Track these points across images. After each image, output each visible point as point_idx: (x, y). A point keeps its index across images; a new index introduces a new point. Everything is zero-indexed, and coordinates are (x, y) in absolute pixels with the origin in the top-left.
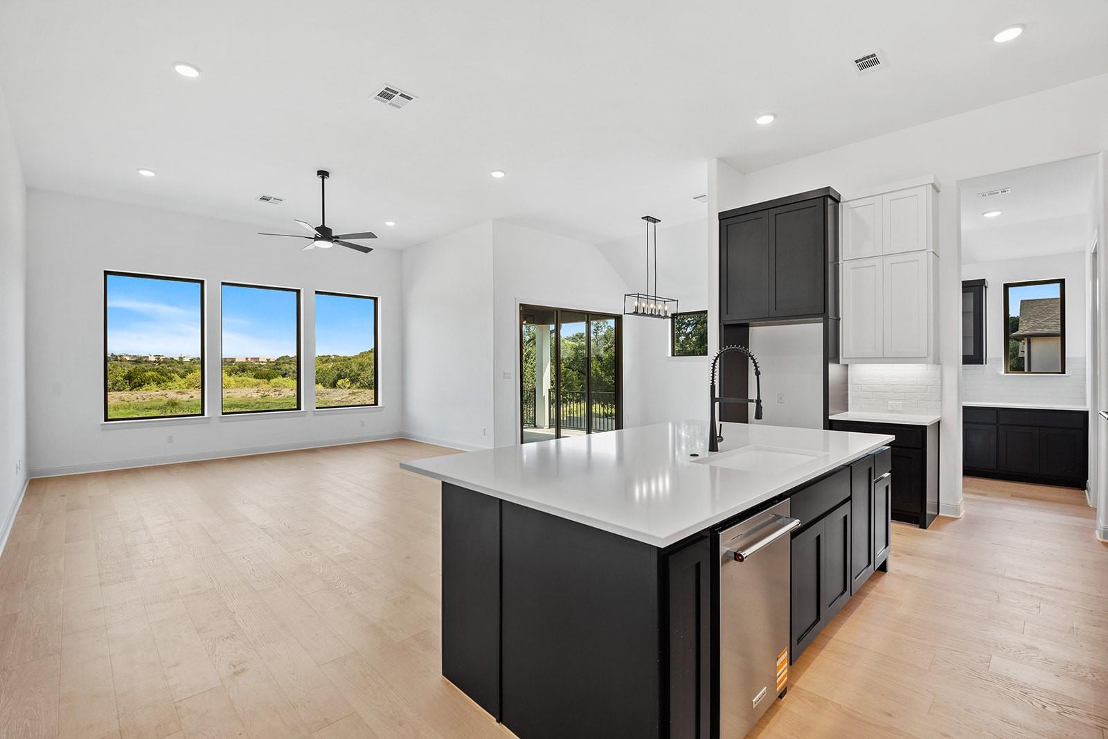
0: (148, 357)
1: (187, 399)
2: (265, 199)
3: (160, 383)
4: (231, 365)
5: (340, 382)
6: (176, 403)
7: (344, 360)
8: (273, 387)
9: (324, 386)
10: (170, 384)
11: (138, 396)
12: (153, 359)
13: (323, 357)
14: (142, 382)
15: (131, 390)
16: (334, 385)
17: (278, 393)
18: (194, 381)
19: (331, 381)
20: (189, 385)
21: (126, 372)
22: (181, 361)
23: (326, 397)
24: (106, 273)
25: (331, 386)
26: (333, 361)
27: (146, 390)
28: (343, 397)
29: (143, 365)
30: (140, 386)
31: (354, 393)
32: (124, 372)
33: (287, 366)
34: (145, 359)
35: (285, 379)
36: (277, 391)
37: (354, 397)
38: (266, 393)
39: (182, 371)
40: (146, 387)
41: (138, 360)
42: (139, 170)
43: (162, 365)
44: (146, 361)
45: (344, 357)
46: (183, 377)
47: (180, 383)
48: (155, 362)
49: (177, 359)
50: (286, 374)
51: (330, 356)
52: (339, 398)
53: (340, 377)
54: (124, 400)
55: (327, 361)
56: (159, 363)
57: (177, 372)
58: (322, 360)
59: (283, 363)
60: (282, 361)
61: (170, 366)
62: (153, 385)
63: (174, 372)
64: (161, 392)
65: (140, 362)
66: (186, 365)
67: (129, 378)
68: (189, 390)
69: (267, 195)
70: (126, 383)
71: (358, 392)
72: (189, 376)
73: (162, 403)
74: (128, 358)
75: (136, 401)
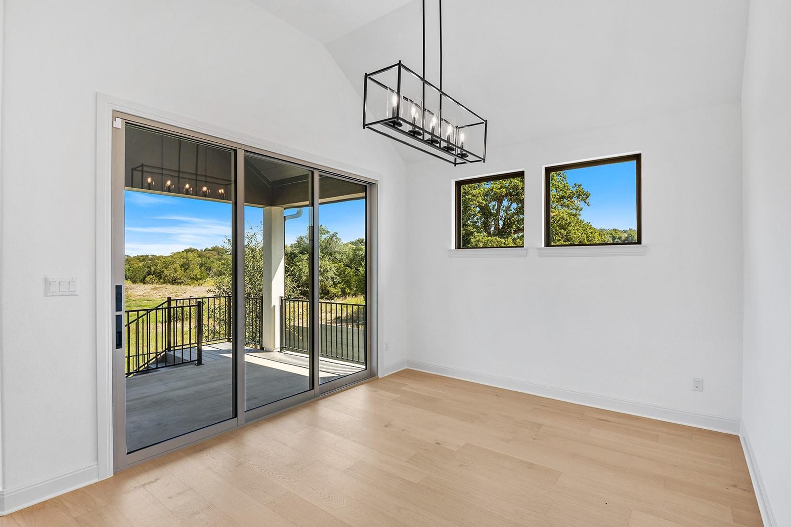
9: (132, 282)
16: (143, 281)
19: (141, 277)
25: (139, 281)
31: (156, 288)
37: (155, 292)
52: (141, 293)
53: (149, 273)
71: (160, 287)
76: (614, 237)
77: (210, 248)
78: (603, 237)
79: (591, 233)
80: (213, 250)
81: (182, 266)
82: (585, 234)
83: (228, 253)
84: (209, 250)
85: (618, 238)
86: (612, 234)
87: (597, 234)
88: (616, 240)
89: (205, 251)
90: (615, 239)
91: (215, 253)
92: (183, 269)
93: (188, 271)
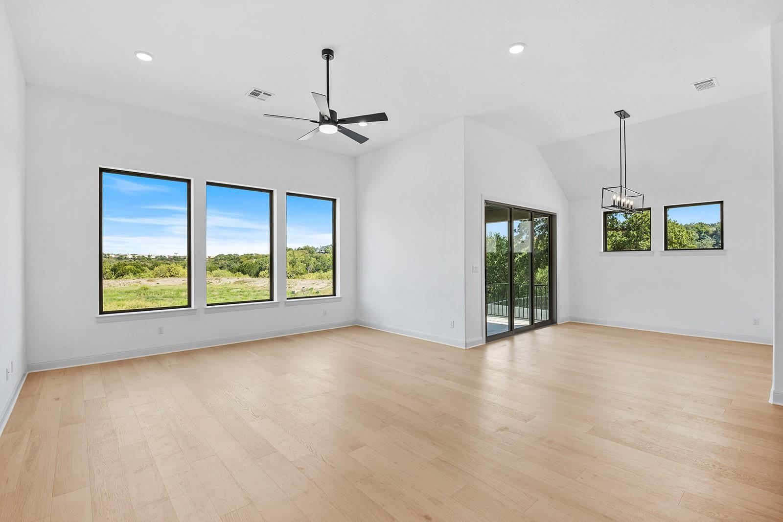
0: (127, 255)
1: (154, 285)
2: (255, 93)
3: (135, 274)
4: (184, 261)
5: (261, 273)
6: (147, 288)
7: (263, 257)
8: (215, 276)
9: (250, 276)
10: (142, 274)
11: (120, 283)
12: (131, 257)
13: (248, 255)
14: (123, 273)
15: (115, 279)
16: (257, 275)
17: (218, 281)
18: (159, 272)
19: (255, 272)
20: (156, 275)
21: (113, 265)
22: (149, 259)
23: (253, 284)
24: (102, 170)
25: (254, 276)
26: (255, 258)
27: (126, 279)
28: (265, 284)
29: (123, 261)
30: (122, 275)
32: (111, 266)
33: (223, 262)
34: (124, 257)
35: (222, 271)
36: (218, 279)
38: (210, 281)
39: (150, 265)
40: (126, 276)
41: (120, 258)
42: (136, 52)
43: (136, 261)
44: (125, 258)
45: (263, 255)
46: (152, 269)
47: (149, 273)
48: (132, 258)
49: (147, 257)
50: (222, 267)
51: (252, 254)
53: (261, 269)
54: (111, 286)
55: (250, 258)
56: (135, 259)
57: (147, 266)
58: (247, 257)
59: (220, 259)
60: (219, 258)
61: (142, 261)
62: (131, 275)
63: (145, 265)
64: (136, 280)
65: (121, 259)
66: (153, 260)
67: (114, 270)
68: (156, 279)
69: (259, 88)
70: (112, 273)
72: (156, 269)
73: (137, 288)
74: (113, 256)
75: (119, 286)
76: (699, 231)
77: (302, 247)
78: (691, 235)
79: (679, 231)
80: (305, 249)
81: (290, 263)
82: (673, 232)
83: (316, 251)
84: (302, 249)
85: (704, 233)
86: (697, 228)
87: (684, 233)
88: (702, 235)
89: (298, 250)
90: (701, 233)
91: (307, 252)
92: (291, 265)
93: (294, 267)
